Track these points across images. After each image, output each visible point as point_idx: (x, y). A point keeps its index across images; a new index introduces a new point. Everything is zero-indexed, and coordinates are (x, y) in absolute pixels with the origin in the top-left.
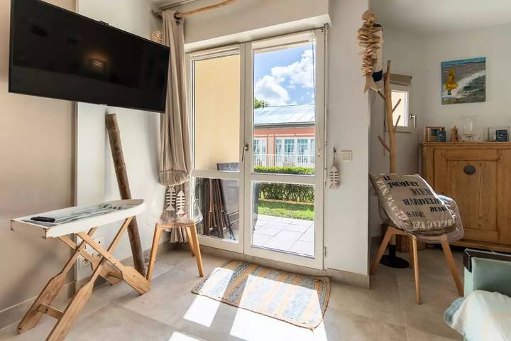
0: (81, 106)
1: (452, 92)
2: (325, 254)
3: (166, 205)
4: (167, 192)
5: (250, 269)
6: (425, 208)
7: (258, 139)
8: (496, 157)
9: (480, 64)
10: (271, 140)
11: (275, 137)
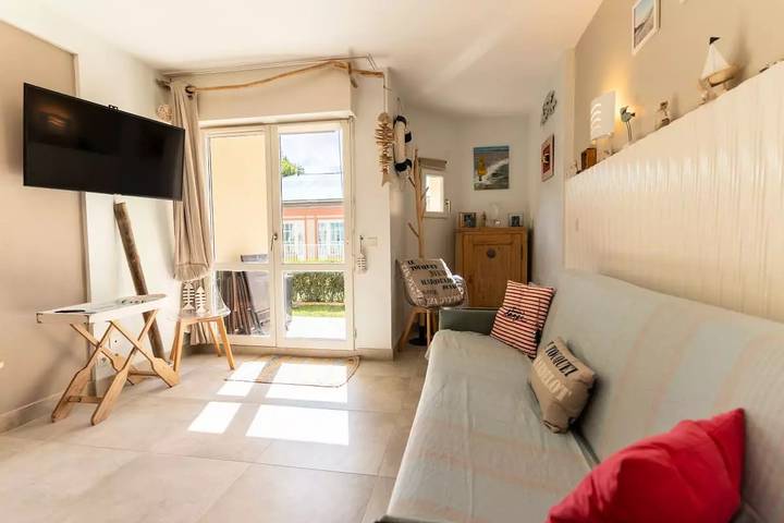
0: (89, 196)
1: (483, 178)
2: (355, 335)
3: (183, 304)
4: (183, 288)
5: (282, 359)
6: (439, 287)
7: (292, 222)
8: (509, 241)
9: (503, 152)
10: (311, 223)
11: (316, 220)
